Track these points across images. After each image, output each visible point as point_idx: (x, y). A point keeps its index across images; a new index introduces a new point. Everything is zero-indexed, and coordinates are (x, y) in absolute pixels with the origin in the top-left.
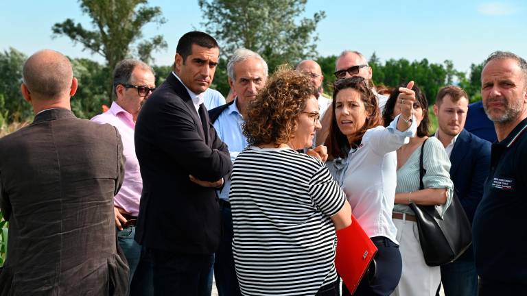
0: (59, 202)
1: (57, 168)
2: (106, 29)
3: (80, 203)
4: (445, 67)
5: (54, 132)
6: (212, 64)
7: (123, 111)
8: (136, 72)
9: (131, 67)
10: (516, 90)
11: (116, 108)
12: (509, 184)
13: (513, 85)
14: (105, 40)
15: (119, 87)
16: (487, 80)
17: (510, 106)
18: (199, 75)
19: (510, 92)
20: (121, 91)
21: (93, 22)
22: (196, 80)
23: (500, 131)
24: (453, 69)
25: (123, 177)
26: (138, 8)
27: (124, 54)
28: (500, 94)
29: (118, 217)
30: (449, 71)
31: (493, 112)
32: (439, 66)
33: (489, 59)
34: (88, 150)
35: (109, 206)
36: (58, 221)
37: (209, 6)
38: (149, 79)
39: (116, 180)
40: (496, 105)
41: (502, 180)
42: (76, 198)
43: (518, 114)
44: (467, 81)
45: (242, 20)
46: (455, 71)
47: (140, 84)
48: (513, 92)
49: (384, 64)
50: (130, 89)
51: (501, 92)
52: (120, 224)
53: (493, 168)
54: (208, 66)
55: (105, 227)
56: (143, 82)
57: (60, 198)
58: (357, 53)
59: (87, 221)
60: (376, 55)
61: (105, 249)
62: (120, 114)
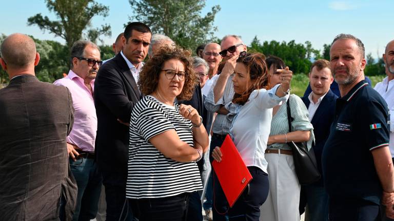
0: (28, 141)
1: (27, 117)
2: (66, 19)
3: (44, 142)
4: (306, 46)
5: (23, 92)
6: (145, 44)
7: (77, 76)
8: (87, 48)
9: (84, 45)
10: (354, 61)
11: (72, 74)
12: (348, 128)
13: (353, 58)
14: (66, 28)
15: (75, 59)
16: (334, 54)
17: (351, 73)
18: (136, 51)
19: (351, 63)
20: (76, 62)
21: (57, 14)
22: (134, 54)
23: (343, 90)
24: (311, 48)
25: (73, 123)
26: (90, 5)
27: (79, 37)
28: (343, 64)
29: (73, 151)
30: (309, 50)
31: (338, 78)
32: (301, 45)
33: (335, 40)
34: (48, 104)
35: (64, 143)
36: (28, 155)
37: (138, 5)
38: (96, 54)
39: (68, 125)
40: (341, 72)
41: (343, 125)
42: (41, 138)
43: (356, 78)
44: (321, 56)
45: (161, 14)
46: (313, 49)
47: (90, 57)
48: (353, 63)
49: (262, 44)
50: (82, 61)
51: (344, 63)
52: (74, 157)
53: (337, 116)
54: (142, 45)
55: (61, 158)
56: (92, 56)
57: (29, 138)
58: (234, 36)
59: (48, 154)
60: (257, 37)
61: (60, 174)
62: (75, 79)
